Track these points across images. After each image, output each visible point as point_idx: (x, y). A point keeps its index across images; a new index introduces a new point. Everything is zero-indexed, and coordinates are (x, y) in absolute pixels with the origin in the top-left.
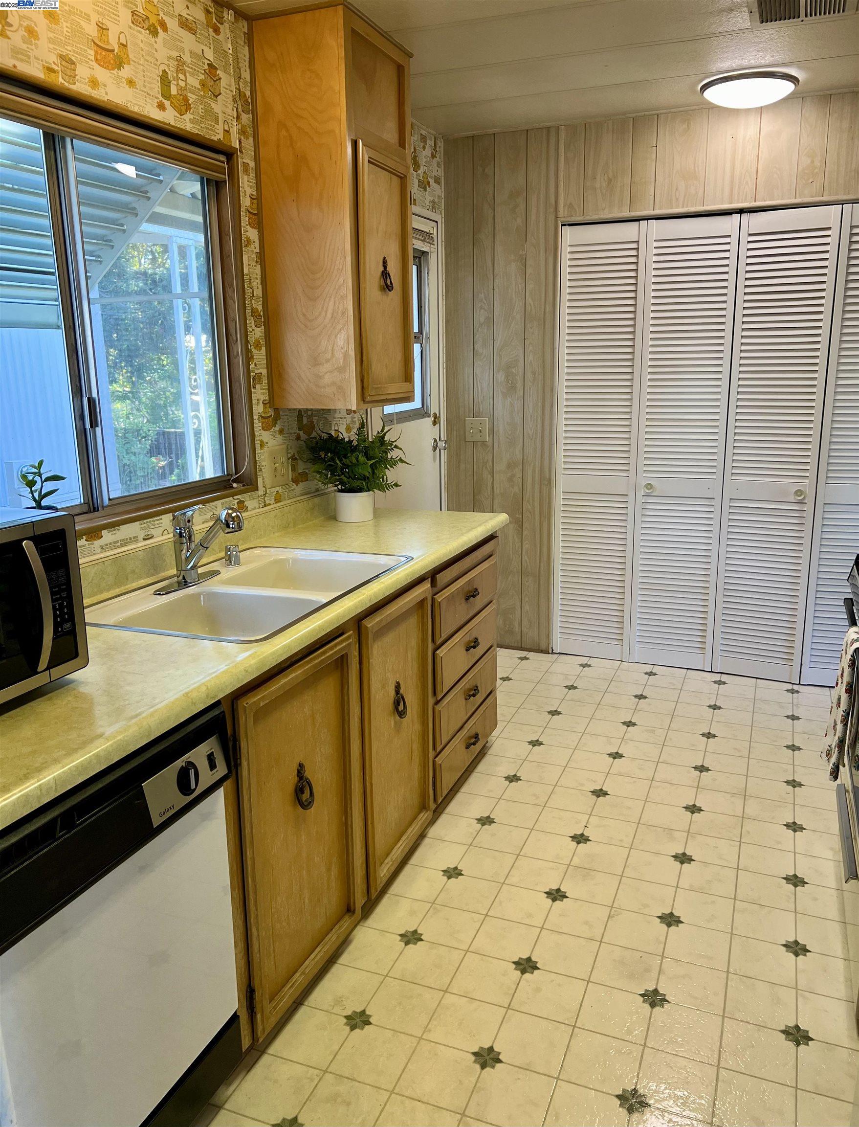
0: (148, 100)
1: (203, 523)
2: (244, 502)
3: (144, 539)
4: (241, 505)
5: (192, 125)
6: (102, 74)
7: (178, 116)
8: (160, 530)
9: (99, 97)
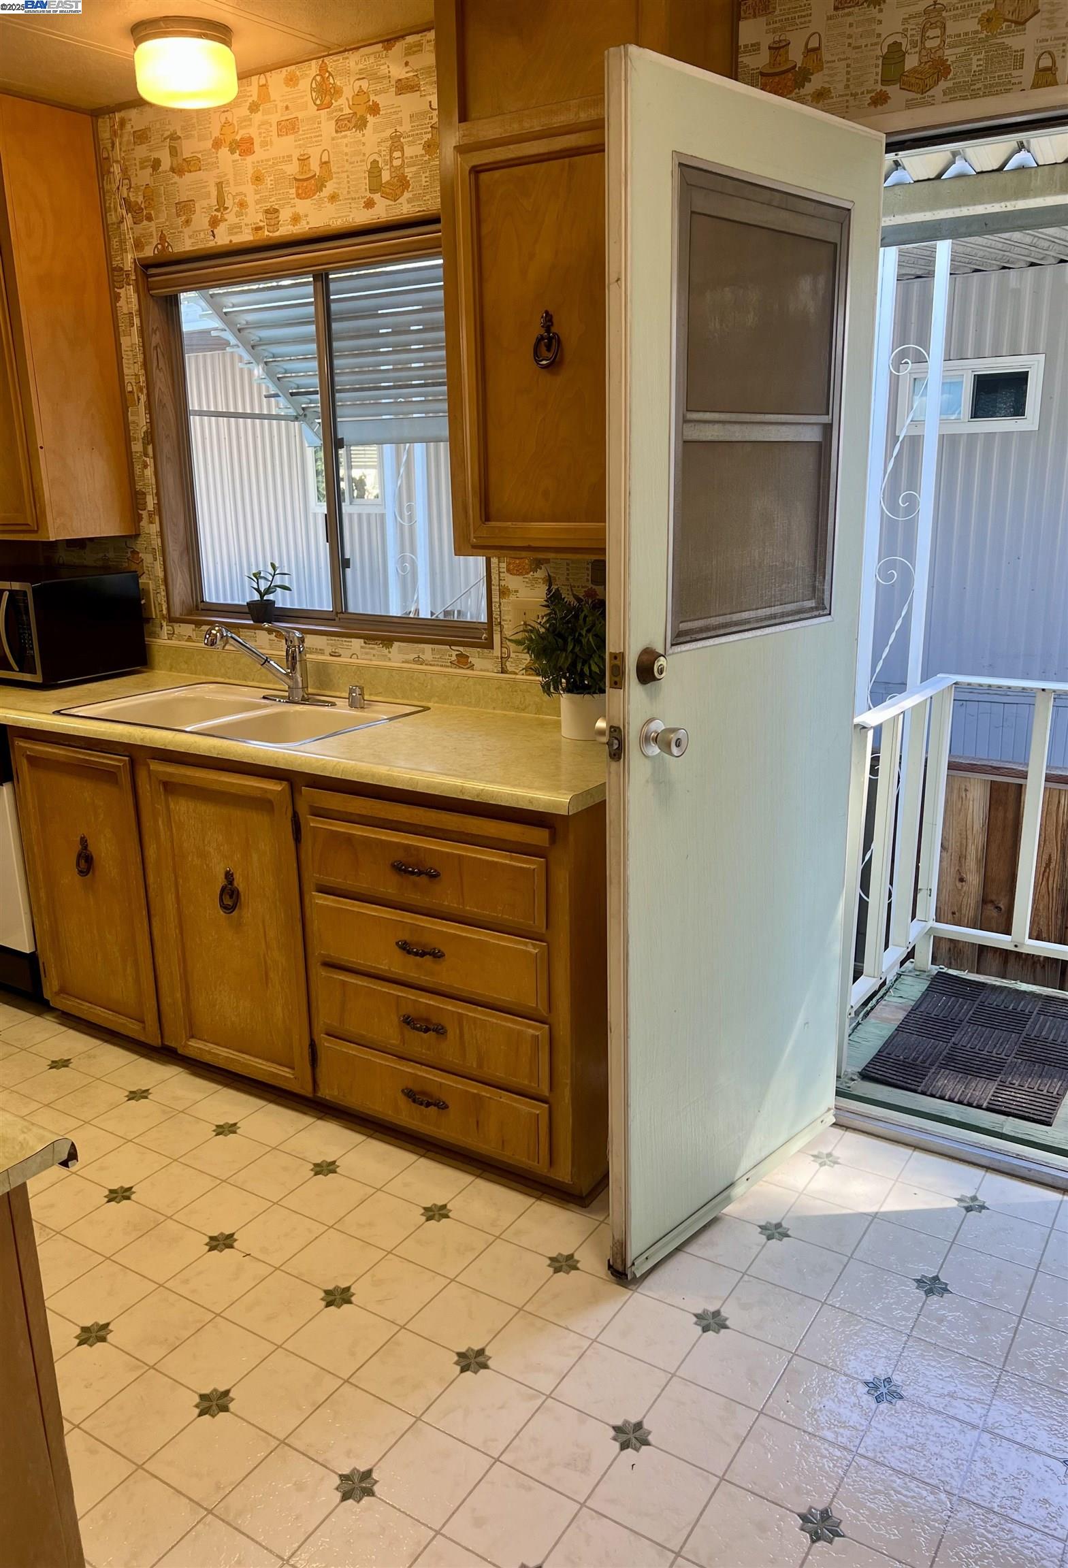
0: (353, 205)
1: (403, 662)
2: (468, 657)
3: (331, 655)
4: (463, 660)
5: (410, 206)
6: (303, 206)
7: (392, 203)
8: (349, 653)
9: (301, 231)
